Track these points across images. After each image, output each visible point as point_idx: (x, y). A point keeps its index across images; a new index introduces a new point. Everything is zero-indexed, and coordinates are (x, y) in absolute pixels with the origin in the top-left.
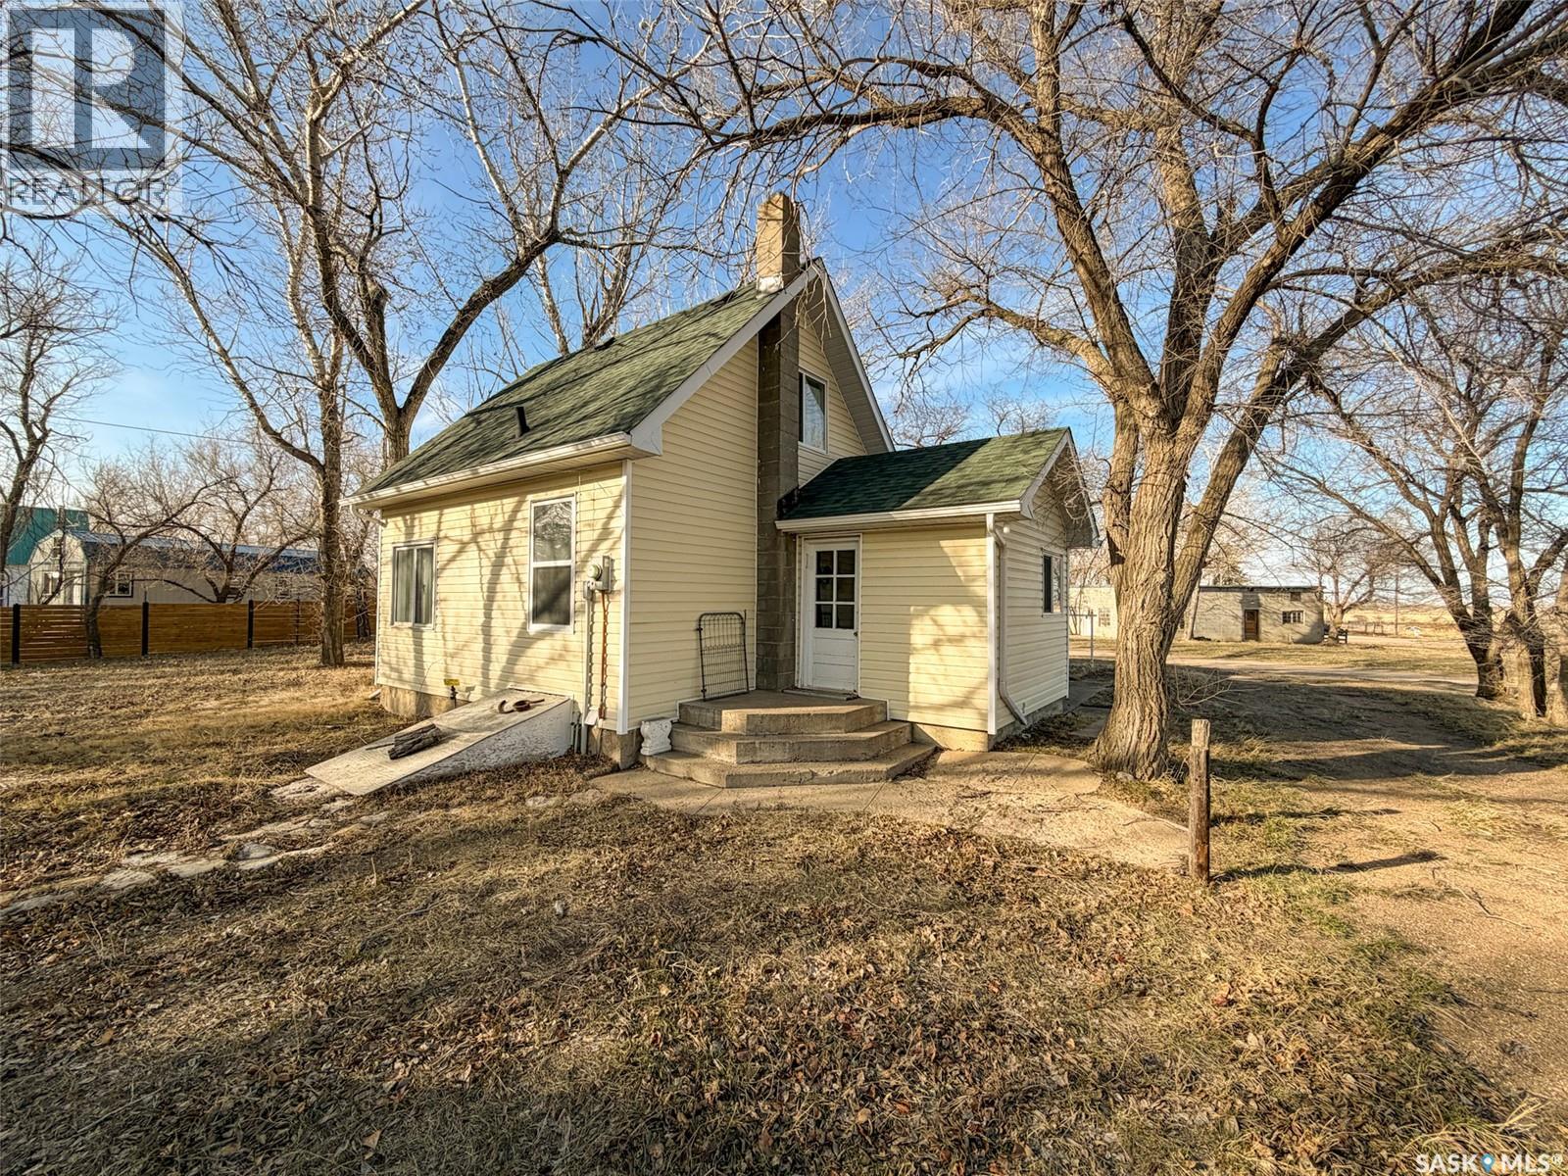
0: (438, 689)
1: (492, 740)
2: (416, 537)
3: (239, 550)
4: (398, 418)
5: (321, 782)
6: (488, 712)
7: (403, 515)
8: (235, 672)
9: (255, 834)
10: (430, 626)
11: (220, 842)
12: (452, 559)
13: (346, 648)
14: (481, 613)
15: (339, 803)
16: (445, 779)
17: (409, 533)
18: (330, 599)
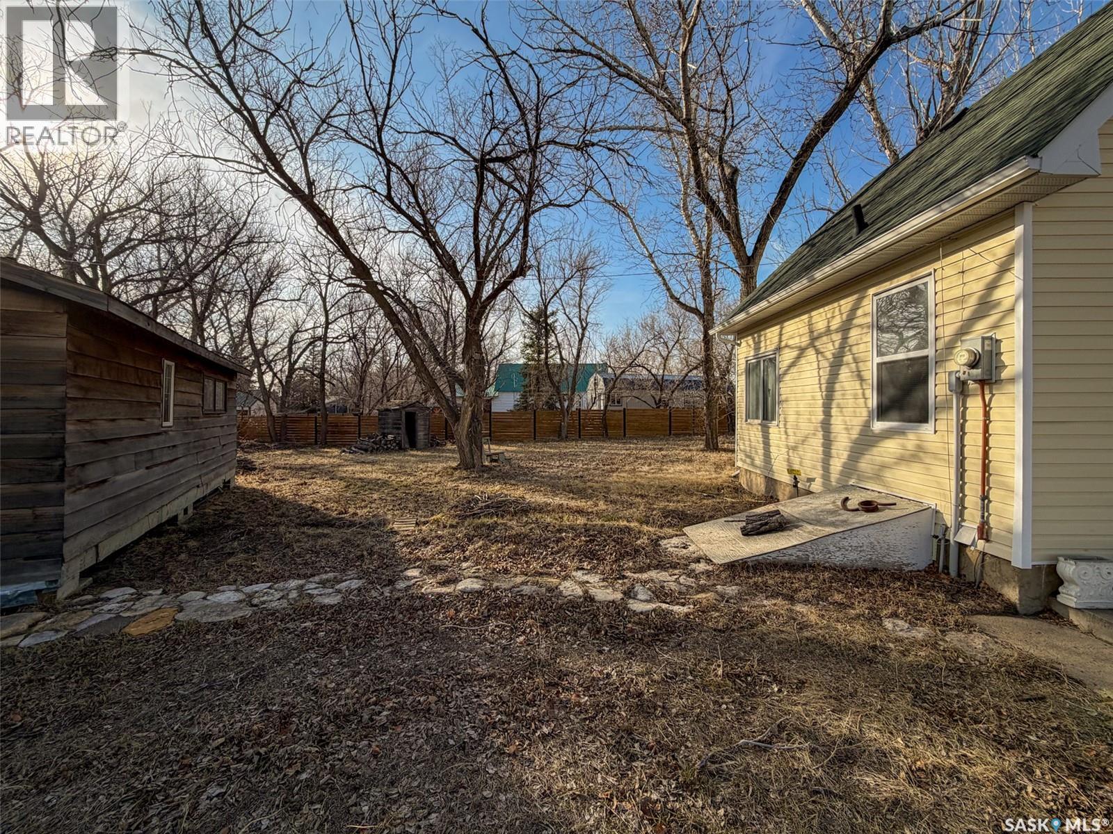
0: (784, 478)
1: (837, 538)
2: (762, 350)
3: (665, 378)
4: (748, 263)
5: (692, 542)
6: (830, 507)
7: (752, 334)
8: (661, 449)
9: (645, 576)
10: (775, 423)
11: (624, 577)
12: (793, 365)
13: (720, 439)
14: (820, 411)
15: (701, 567)
16: (790, 567)
17: (757, 348)
18: (709, 405)
